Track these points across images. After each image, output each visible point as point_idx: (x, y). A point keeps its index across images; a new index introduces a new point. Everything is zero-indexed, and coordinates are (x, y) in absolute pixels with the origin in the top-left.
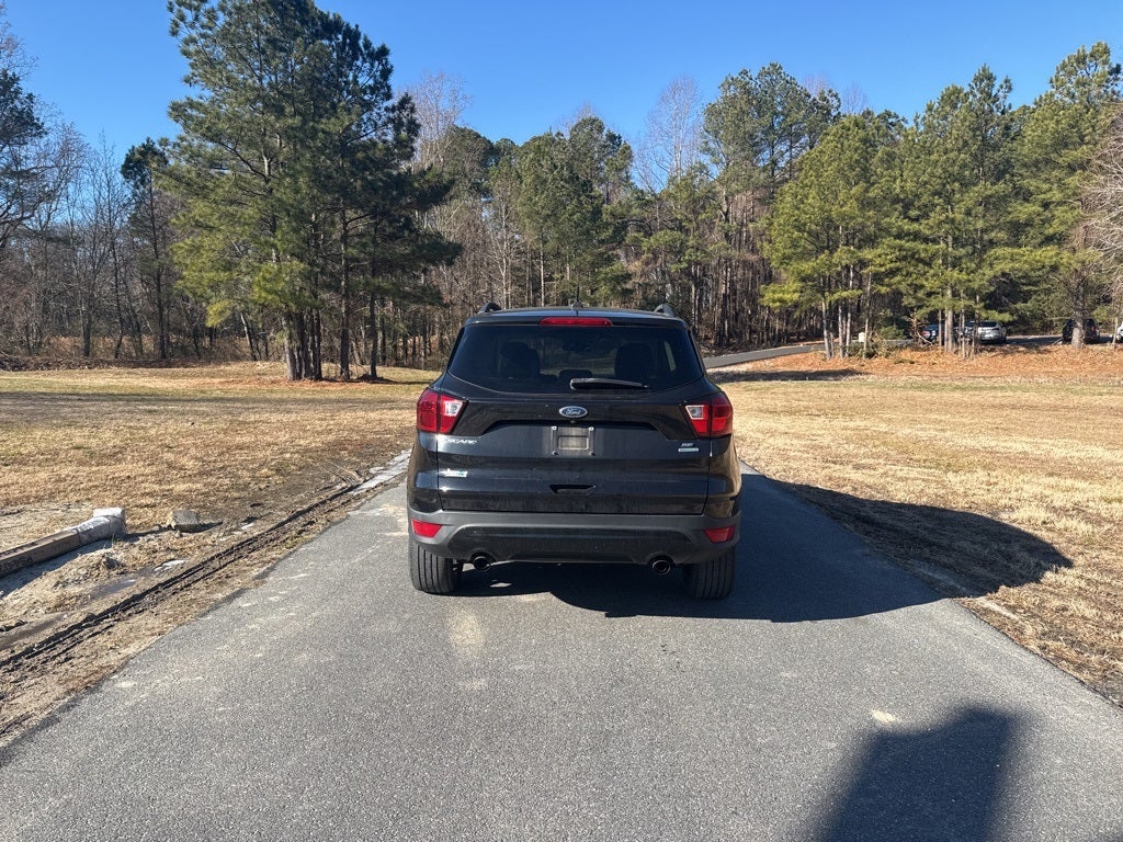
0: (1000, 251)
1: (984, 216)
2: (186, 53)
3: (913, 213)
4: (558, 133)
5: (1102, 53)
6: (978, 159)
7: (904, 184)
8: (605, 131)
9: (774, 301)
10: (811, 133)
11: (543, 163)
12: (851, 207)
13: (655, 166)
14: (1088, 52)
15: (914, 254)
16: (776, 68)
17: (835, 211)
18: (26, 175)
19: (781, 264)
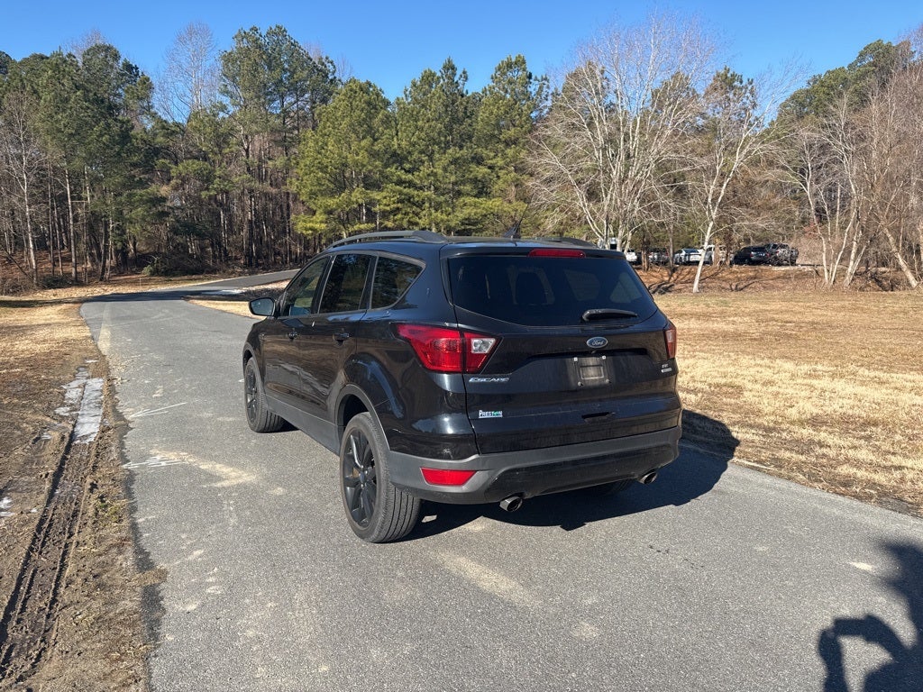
0: (468, 200)
1: (456, 173)
3: (407, 166)
4: (70, 55)
5: (521, 62)
6: (450, 130)
7: (400, 143)
8: (121, 61)
9: (306, 229)
10: (313, 90)
12: (362, 157)
14: (513, 60)
15: (410, 198)
16: (281, 31)
17: (350, 158)
19: (310, 198)
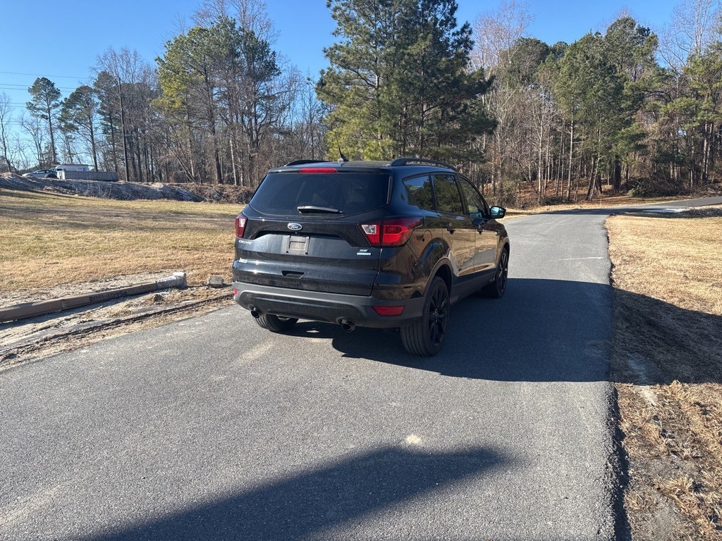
2: (334, 17)
4: (597, 33)
8: (636, 27)
11: (578, 56)
13: (677, 48)
18: (273, 98)
